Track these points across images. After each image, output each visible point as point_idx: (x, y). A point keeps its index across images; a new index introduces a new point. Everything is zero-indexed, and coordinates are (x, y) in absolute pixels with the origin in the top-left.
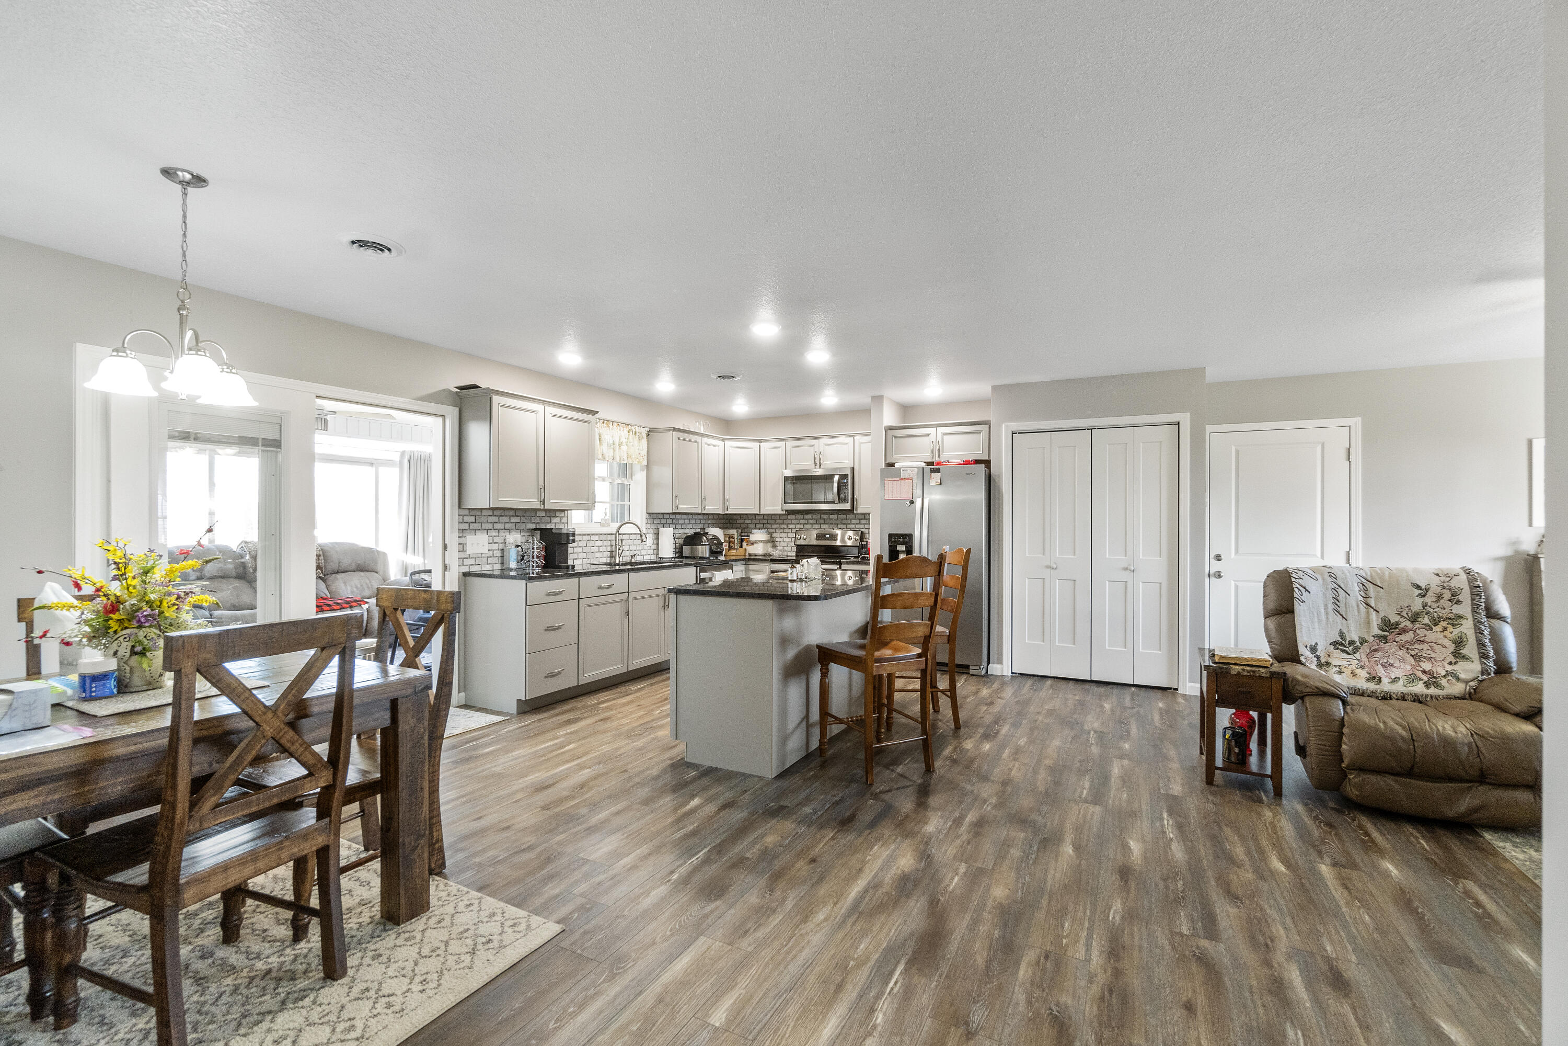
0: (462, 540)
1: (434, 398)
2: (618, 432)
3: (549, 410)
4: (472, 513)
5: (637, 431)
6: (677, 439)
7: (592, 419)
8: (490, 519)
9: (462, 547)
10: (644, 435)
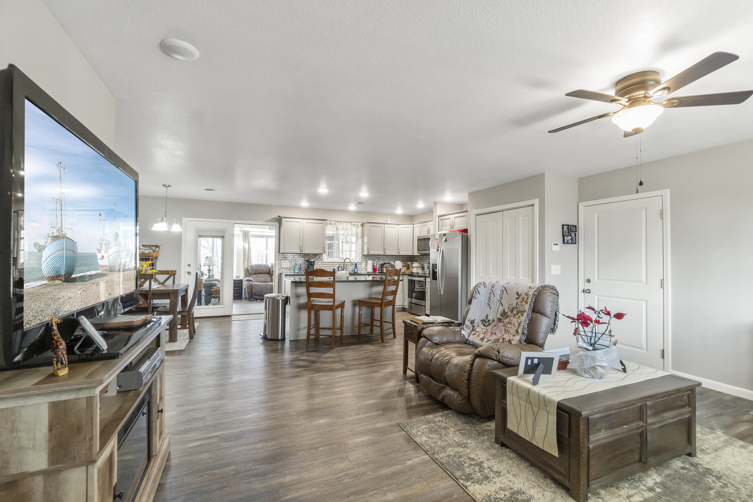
1: (272, 220)
2: (346, 225)
3: (304, 221)
4: (284, 255)
5: (356, 224)
6: (369, 226)
7: (324, 222)
8: (291, 257)
9: (280, 265)
10: (360, 226)
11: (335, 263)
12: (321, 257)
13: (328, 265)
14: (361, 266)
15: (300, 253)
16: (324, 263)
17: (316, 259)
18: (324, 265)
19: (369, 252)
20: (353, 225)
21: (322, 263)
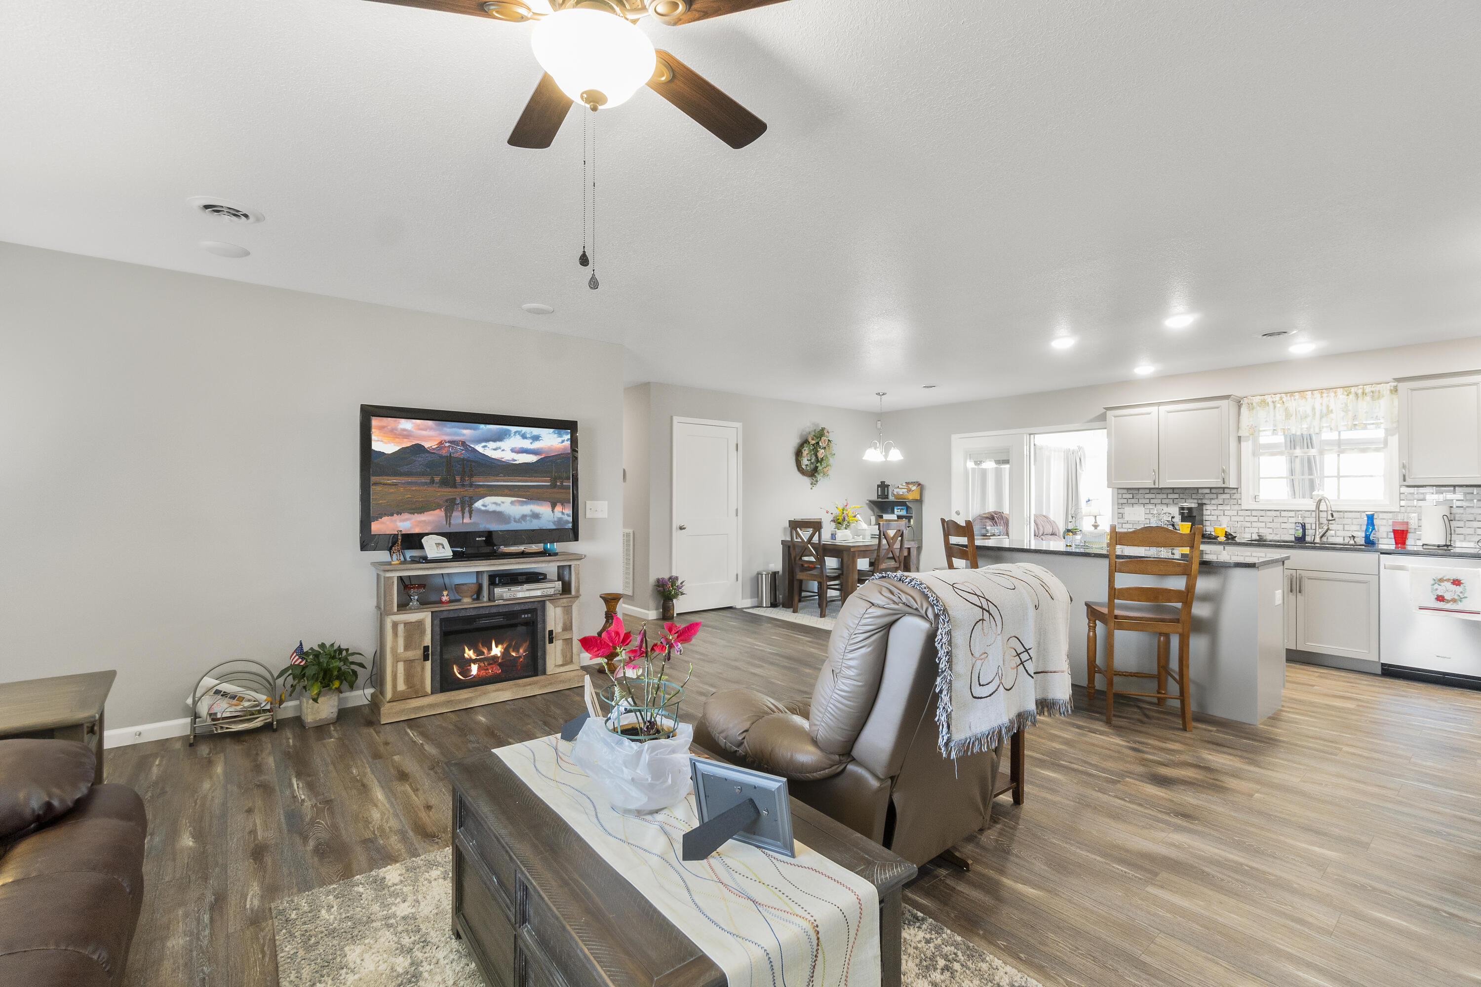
0: (1121, 511)
2: (1325, 399)
3: (1163, 408)
4: (1131, 492)
5: (1367, 391)
6: (1409, 391)
7: (1223, 403)
8: (1147, 496)
9: (1121, 516)
10: (1386, 393)
11: (1283, 514)
12: (1237, 496)
13: (1261, 519)
15: (1151, 487)
16: (1249, 513)
17: (1220, 502)
18: (1247, 519)
19: (1407, 477)
20: (1357, 394)
21: (1240, 513)
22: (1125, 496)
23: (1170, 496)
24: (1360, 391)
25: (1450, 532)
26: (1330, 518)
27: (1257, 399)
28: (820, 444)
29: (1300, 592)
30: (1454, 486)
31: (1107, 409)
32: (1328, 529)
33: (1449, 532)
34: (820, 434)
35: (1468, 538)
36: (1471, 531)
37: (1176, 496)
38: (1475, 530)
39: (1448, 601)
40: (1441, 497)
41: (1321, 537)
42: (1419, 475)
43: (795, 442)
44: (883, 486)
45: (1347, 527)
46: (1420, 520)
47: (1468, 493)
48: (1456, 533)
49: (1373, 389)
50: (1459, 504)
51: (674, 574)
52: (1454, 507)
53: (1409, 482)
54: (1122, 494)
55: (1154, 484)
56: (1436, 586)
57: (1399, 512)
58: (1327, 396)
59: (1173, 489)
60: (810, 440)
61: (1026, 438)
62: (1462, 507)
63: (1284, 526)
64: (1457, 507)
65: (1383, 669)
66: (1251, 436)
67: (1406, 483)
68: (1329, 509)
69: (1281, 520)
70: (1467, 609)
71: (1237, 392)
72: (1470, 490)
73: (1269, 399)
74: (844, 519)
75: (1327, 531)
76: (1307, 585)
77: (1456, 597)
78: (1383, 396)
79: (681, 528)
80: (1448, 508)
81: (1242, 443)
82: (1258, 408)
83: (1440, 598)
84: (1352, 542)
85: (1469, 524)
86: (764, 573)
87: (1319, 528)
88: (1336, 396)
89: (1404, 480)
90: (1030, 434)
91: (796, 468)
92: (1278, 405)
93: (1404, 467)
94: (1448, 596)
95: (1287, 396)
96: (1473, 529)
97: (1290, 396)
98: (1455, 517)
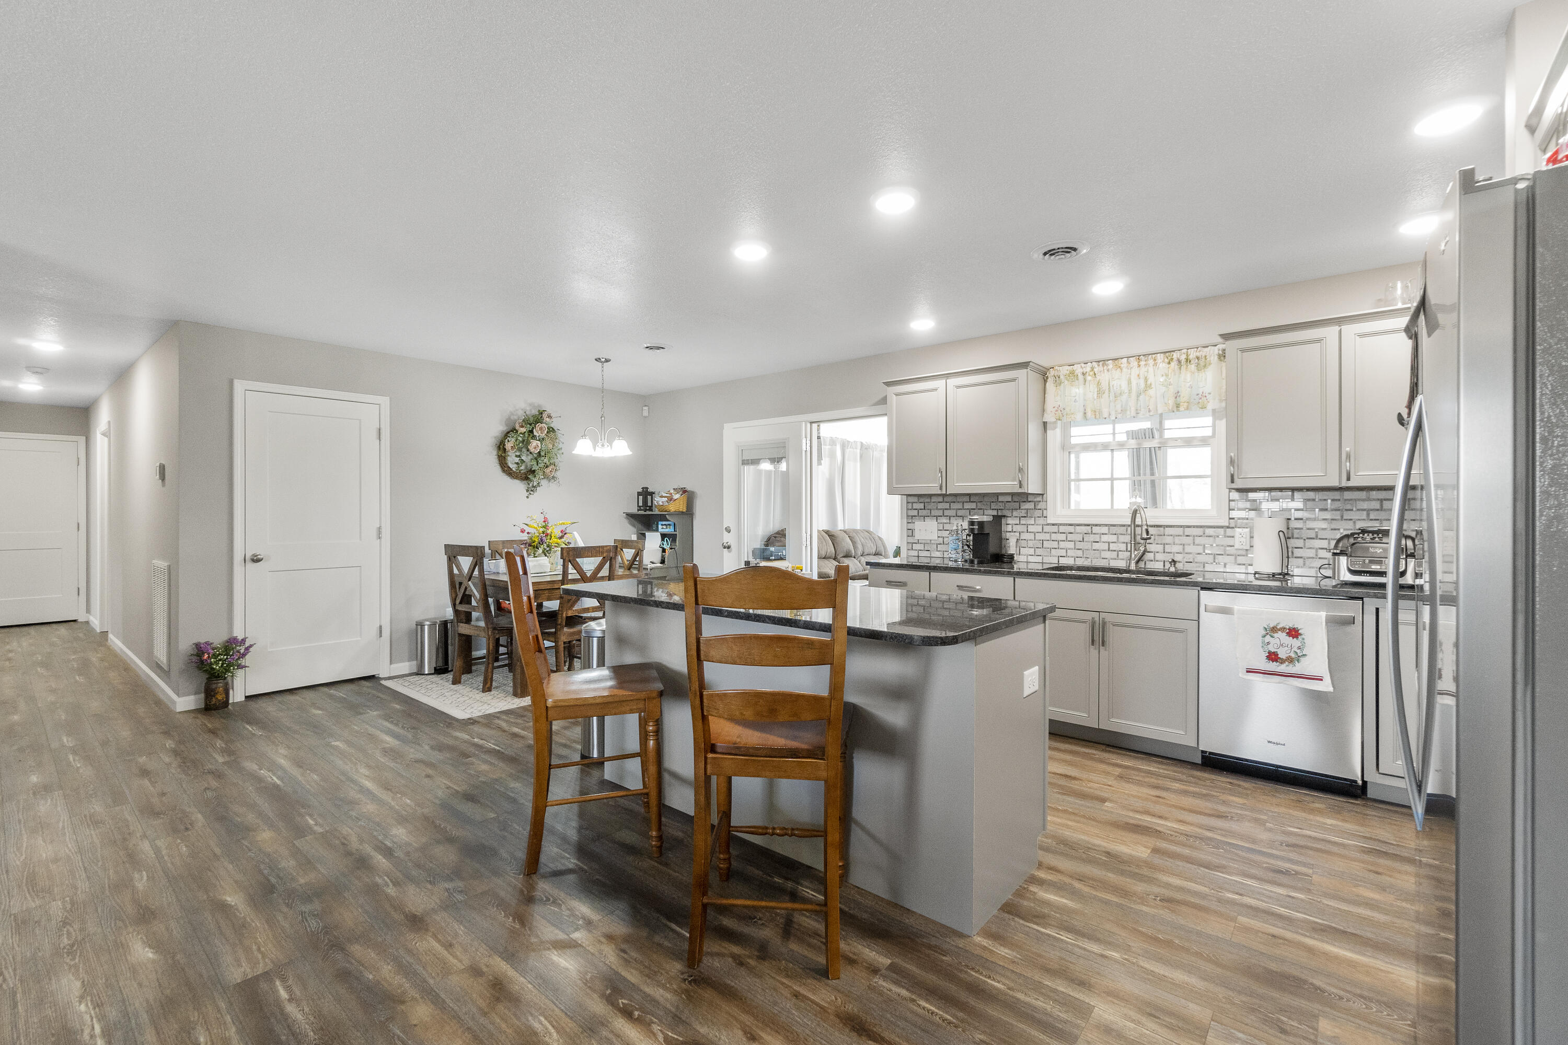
0: (911, 526)
2: (1143, 369)
3: (953, 382)
4: (922, 500)
5: (1191, 357)
6: (1239, 352)
7: (1021, 374)
8: (940, 506)
9: (911, 532)
10: (1214, 359)
11: (1095, 529)
12: (1041, 506)
13: (1070, 537)
14: (1229, 541)
15: (939, 492)
16: (1055, 529)
17: (1023, 513)
18: (1054, 536)
19: (1235, 477)
20: (1179, 361)
21: (1047, 529)
22: (915, 506)
23: (967, 506)
24: (1183, 357)
25: (1287, 554)
26: (1145, 536)
27: (1065, 370)
28: (535, 433)
29: (1103, 645)
30: (1293, 490)
31: (888, 384)
32: (1145, 551)
33: (1285, 555)
34: (538, 418)
35: (1308, 562)
36: (1311, 553)
37: (973, 506)
38: (1317, 552)
39: (1282, 661)
40: (1275, 506)
41: (1137, 562)
42: (1252, 474)
43: (497, 429)
44: (646, 494)
45: (1168, 549)
46: (1252, 537)
47: (1309, 500)
48: (1295, 555)
49: (1198, 354)
50: (1299, 514)
51: (238, 634)
52: (1293, 519)
53: (1239, 484)
54: (912, 503)
55: (941, 488)
56: (1268, 639)
57: (1228, 527)
58: (1146, 365)
59: (969, 495)
60: (517, 427)
61: (805, 427)
62: (1302, 519)
63: (1096, 546)
64: (1296, 519)
65: (1203, 757)
66: (1059, 422)
67: (1234, 486)
68: (1144, 523)
69: (1092, 538)
70: (1307, 672)
71: (1044, 362)
72: (1311, 495)
73: (1078, 369)
74: (541, 542)
75: (1143, 554)
76: (1113, 635)
77: (1293, 655)
78: (1210, 364)
79: (256, 560)
80: (1285, 522)
81: (1048, 431)
82: (1066, 382)
83: (1273, 657)
84: (1172, 569)
85: (1309, 543)
86: (428, 623)
87: (1135, 550)
88: (1155, 364)
89: (1232, 481)
90: (811, 423)
91: (498, 467)
92: (1089, 378)
93: (1232, 462)
94: (1282, 654)
95: (1099, 365)
96: (1314, 551)
97: (1103, 365)
98: (1293, 534)
